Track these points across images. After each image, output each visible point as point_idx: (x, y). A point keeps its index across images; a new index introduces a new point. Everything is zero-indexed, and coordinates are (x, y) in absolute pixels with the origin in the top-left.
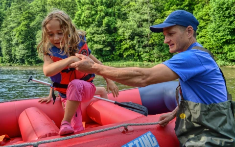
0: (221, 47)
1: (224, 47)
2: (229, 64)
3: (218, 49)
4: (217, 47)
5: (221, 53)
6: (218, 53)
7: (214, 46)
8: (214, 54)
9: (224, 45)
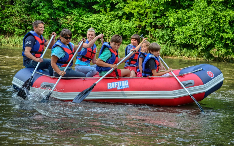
0: (163, 15)
1: (168, 14)
2: (176, 53)
3: (156, 18)
4: (155, 12)
5: (162, 27)
6: (156, 27)
7: (148, 10)
8: (148, 29)
9: (167, 10)
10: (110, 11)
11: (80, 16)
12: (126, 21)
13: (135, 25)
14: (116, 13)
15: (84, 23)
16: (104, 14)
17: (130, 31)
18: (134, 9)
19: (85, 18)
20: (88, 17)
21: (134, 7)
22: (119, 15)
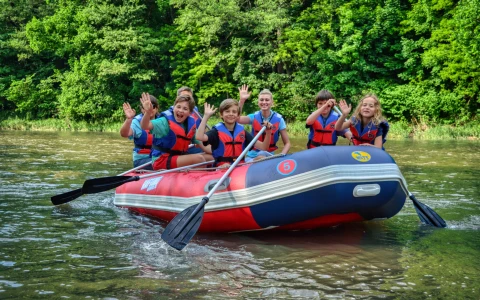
10: (423, 80)
11: (381, 89)
12: (445, 91)
13: (459, 97)
14: (431, 82)
15: (387, 98)
16: (414, 84)
17: (453, 105)
18: (455, 73)
19: (387, 92)
20: (392, 90)
21: (453, 71)
22: (437, 85)
